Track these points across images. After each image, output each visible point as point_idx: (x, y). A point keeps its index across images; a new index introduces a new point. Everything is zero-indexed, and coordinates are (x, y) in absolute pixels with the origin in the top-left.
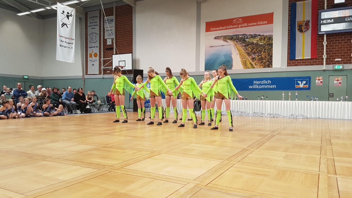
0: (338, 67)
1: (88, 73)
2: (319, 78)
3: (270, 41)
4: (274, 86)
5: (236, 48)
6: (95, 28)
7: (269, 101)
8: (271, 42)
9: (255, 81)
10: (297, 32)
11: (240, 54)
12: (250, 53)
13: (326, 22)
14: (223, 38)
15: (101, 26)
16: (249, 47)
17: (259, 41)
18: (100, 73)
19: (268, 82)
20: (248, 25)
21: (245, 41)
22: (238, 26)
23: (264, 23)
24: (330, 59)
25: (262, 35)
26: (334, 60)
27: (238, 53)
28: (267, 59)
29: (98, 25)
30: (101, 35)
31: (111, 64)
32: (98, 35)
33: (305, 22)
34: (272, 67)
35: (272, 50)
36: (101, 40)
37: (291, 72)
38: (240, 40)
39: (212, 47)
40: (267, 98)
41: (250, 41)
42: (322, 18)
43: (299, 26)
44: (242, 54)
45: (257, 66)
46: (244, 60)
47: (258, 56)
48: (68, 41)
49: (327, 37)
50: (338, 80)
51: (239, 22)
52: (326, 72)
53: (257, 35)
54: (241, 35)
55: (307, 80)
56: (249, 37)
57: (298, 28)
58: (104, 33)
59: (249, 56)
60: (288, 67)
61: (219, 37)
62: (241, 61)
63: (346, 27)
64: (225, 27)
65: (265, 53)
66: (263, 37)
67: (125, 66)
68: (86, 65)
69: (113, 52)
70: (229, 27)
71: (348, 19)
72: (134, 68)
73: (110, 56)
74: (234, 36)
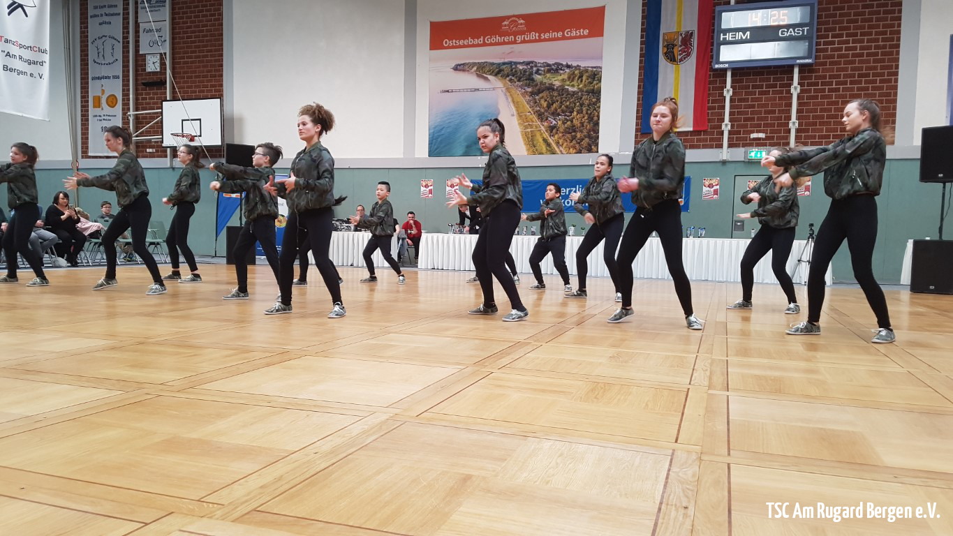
0: (755, 153)
1: (89, 154)
2: (711, 182)
3: (595, 82)
5: (510, 99)
6: (109, 23)
10: (662, 61)
11: (520, 116)
12: (546, 114)
13: (732, 38)
14: (477, 69)
15: (128, 18)
16: (542, 97)
17: (568, 83)
20: (540, 36)
21: (533, 80)
22: (515, 38)
23: (582, 34)
24: (739, 133)
25: (576, 65)
26: (749, 136)
27: (515, 112)
28: (585, 131)
29: (119, 14)
30: (128, 42)
31: (159, 128)
32: (119, 42)
33: (681, 34)
34: (598, 152)
35: (599, 107)
36: (128, 57)
38: (520, 78)
39: (448, 91)
41: (545, 81)
42: (723, 27)
43: (667, 46)
44: (526, 115)
45: (561, 148)
46: (529, 130)
47: (564, 123)
48: (27, 54)
49: (732, 77)
51: (516, 26)
52: (728, 165)
53: (562, 64)
54: (524, 62)
56: (542, 69)
57: (665, 49)
58: (139, 37)
59: (542, 121)
61: (467, 67)
62: (522, 135)
63: (781, 51)
64: (482, 39)
65: (582, 115)
66: (577, 72)
67: (200, 136)
68: (82, 129)
69: (165, 93)
70: (491, 38)
71: (784, 31)
72: (228, 141)
73: (154, 103)
74: (504, 66)
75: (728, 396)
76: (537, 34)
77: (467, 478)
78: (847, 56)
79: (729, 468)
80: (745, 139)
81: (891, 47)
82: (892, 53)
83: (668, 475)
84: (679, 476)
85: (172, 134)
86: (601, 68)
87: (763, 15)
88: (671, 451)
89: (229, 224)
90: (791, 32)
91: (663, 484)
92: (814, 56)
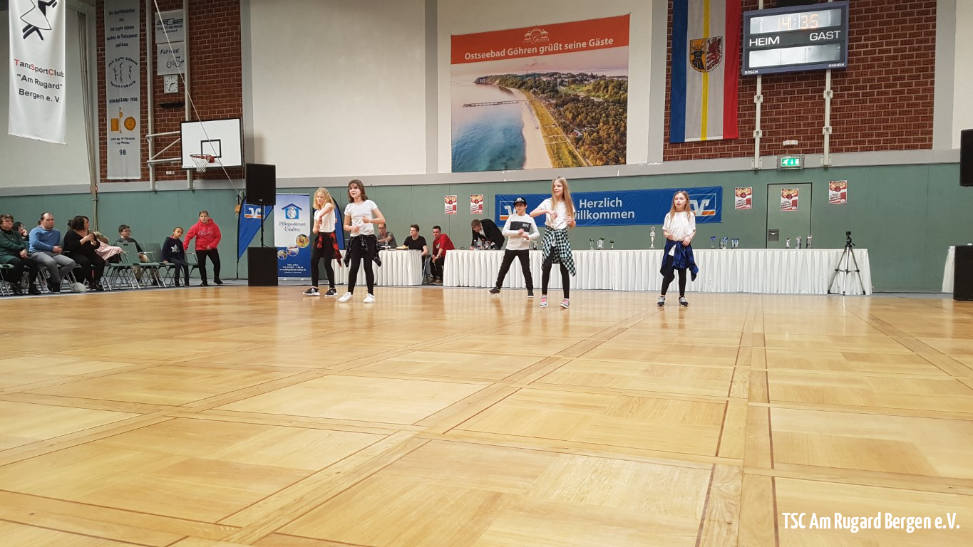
0: (790, 161)
1: (108, 178)
2: (743, 191)
3: (621, 92)
4: (629, 213)
5: (534, 112)
6: (127, 45)
7: (616, 253)
8: (622, 97)
9: (583, 202)
10: (690, 70)
11: (544, 129)
12: (571, 125)
13: (761, 43)
14: (500, 81)
15: (145, 40)
16: (567, 109)
17: (593, 94)
18: (145, 178)
19: (614, 204)
20: (563, 47)
21: (557, 91)
22: (538, 49)
23: (607, 44)
24: (771, 140)
25: (601, 75)
26: (781, 143)
27: (540, 125)
28: (611, 142)
29: (136, 36)
30: (146, 64)
31: (178, 150)
32: (136, 64)
33: (709, 41)
34: (625, 163)
35: (626, 118)
36: (146, 78)
37: (674, 176)
38: (544, 90)
39: (470, 106)
40: (611, 244)
41: (570, 92)
42: (751, 33)
43: (695, 54)
44: (550, 128)
45: (587, 160)
46: (554, 143)
47: (590, 135)
48: (43, 78)
49: (762, 83)
50: (789, 197)
51: (539, 38)
52: (761, 174)
53: (587, 75)
54: (547, 74)
55: (712, 197)
56: (567, 80)
57: (693, 57)
58: (156, 58)
59: (567, 134)
60: (665, 162)
61: (489, 81)
62: (548, 148)
63: (812, 56)
64: (504, 52)
65: (608, 126)
66: (602, 82)
67: (220, 157)
68: (100, 152)
69: (184, 114)
70: (513, 50)
71: (815, 35)
72: (248, 161)
73: (172, 125)
74: (527, 79)
75: (769, 408)
76: (561, 45)
77: (497, 496)
78: (881, 59)
79: (773, 481)
80: (778, 146)
81: (927, 48)
82: (927, 55)
83: (709, 489)
84: (721, 491)
85: (191, 156)
86: (627, 77)
87: (792, 19)
88: (712, 465)
89: (251, 245)
90: (822, 36)
91: (704, 499)
92: (846, 60)
